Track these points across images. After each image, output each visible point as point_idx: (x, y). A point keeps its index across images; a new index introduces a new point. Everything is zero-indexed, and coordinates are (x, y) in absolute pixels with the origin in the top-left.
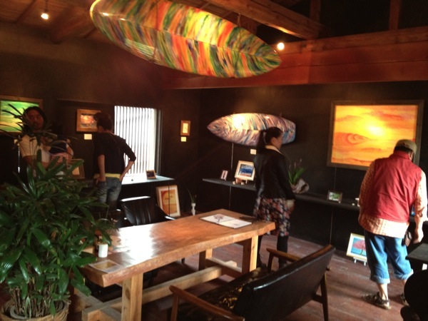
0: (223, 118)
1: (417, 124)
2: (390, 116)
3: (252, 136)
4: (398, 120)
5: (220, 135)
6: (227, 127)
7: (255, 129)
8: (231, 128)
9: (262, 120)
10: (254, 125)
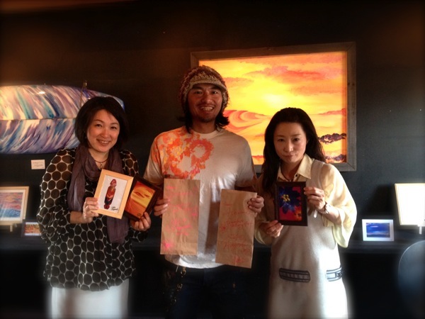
1: (348, 84)
2: (300, 74)
3: (24, 132)
4: (314, 79)
7: (29, 118)
9: (46, 98)
10: (26, 110)
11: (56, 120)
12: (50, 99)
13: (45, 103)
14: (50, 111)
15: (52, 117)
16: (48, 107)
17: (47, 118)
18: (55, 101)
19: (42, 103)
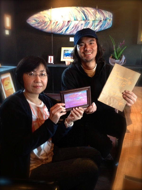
0: (41, 12)
5: (40, 28)
6: (47, 20)
7: (75, 20)
8: (51, 21)
9: (82, 12)
10: (74, 17)
11: (86, 21)
12: (83, 12)
13: (81, 14)
14: (83, 18)
15: (84, 20)
16: (83, 16)
17: (82, 20)
18: (86, 13)
19: (80, 14)
